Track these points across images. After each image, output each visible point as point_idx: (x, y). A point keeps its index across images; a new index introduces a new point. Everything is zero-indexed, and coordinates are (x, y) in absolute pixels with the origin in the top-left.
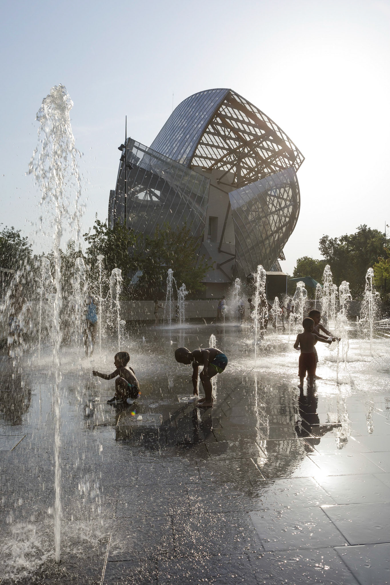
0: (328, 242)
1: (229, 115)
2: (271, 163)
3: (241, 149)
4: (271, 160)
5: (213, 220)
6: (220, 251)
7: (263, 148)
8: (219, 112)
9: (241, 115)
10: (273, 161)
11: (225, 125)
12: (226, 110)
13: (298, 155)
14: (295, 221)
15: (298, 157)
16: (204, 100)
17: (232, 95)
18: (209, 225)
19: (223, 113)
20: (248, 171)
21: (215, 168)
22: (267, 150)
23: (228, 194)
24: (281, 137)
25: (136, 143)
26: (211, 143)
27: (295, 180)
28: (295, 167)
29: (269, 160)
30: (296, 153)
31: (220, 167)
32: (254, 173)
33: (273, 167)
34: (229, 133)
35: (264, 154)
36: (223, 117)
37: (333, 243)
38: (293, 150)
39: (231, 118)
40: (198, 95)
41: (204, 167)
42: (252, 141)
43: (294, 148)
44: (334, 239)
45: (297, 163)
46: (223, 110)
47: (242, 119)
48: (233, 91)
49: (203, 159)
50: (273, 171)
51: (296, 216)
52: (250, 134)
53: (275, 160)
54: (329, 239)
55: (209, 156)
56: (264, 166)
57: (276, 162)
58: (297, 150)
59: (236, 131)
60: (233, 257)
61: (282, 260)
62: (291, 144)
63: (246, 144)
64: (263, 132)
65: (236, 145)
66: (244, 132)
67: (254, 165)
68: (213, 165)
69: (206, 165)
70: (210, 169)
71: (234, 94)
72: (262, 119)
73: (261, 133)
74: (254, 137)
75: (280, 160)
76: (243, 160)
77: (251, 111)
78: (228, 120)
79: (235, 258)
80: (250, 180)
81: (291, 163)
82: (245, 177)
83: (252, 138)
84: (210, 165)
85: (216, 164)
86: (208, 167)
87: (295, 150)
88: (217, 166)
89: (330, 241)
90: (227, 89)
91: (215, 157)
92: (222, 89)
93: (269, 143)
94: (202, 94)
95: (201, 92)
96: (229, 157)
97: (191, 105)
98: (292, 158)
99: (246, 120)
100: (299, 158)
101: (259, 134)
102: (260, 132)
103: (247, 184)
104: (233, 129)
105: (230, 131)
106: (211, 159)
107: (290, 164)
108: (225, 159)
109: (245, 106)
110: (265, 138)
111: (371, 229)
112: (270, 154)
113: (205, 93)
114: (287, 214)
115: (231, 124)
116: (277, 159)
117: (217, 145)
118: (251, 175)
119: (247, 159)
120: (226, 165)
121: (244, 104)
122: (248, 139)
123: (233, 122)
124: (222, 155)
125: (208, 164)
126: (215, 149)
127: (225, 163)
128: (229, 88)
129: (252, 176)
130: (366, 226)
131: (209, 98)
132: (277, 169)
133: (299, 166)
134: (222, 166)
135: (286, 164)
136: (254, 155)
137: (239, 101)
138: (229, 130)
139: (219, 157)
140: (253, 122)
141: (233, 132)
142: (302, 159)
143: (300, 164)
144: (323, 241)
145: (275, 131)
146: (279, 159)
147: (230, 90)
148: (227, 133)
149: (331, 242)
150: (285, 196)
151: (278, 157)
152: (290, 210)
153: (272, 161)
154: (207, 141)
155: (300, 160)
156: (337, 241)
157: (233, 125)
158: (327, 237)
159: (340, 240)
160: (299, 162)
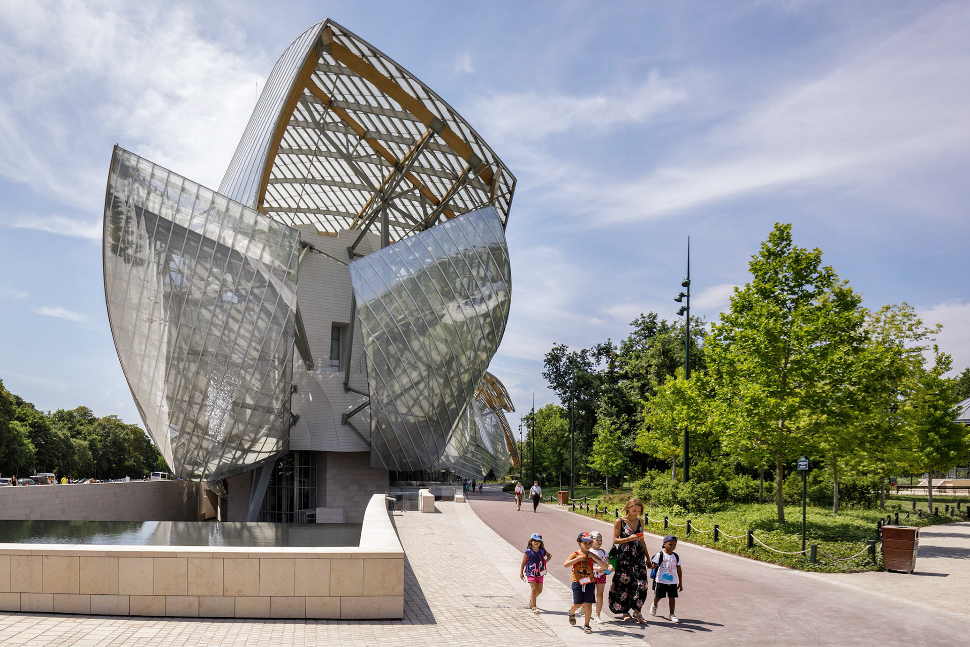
0: (564, 360)
6: (347, 389)
12: (340, 85)
13: (500, 172)
15: (502, 179)
17: (336, 34)
19: (338, 95)
22: (442, 175)
30: (495, 169)
37: (577, 362)
38: (489, 163)
43: (490, 158)
44: (580, 353)
45: (503, 195)
52: (400, 139)
54: (568, 353)
58: (498, 162)
59: (373, 138)
62: (483, 147)
71: (338, 31)
72: (412, 94)
73: (420, 132)
77: (386, 74)
87: (493, 161)
89: (570, 356)
93: (441, 156)
100: (506, 182)
101: (418, 137)
102: (416, 131)
104: (364, 135)
109: (370, 63)
111: (667, 323)
121: (367, 57)
130: (655, 317)
137: (351, 46)
140: (398, 106)
142: (510, 182)
144: (553, 359)
145: (445, 119)
149: (572, 361)
155: (509, 187)
156: (589, 357)
157: (366, 127)
158: (563, 348)
159: (594, 355)
160: (505, 190)
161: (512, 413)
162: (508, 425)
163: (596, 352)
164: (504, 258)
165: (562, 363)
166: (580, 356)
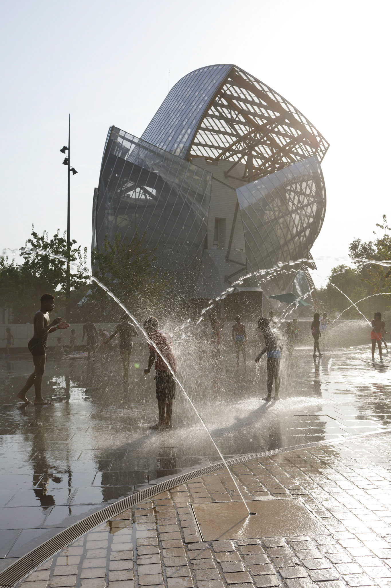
0: (360, 247)
1: (236, 95)
2: (290, 151)
3: (253, 135)
4: (290, 147)
5: (219, 222)
6: (228, 260)
7: (279, 133)
8: (222, 91)
9: (250, 95)
10: (292, 148)
11: (231, 107)
12: (231, 89)
13: (321, 141)
14: (321, 222)
15: (321, 143)
16: (203, 78)
17: (237, 71)
18: (215, 228)
19: (228, 93)
20: (263, 161)
21: (223, 158)
22: (285, 135)
23: (235, 190)
24: (299, 120)
25: (121, 132)
26: (216, 129)
27: (319, 172)
28: (319, 155)
29: (287, 148)
30: (318, 139)
31: (229, 157)
32: (270, 163)
33: (293, 156)
34: (237, 116)
35: (281, 141)
36: (229, 98)
37: (367, 248)
38: (314, 135)
39: (239, 99)
40: (197, 72)
41: (210, 158)
42: (265, 125)
43: (316, 133)
44: (368, 243)
45: (321, 151)
46: (228, 89)
47: (251, 100)
48: (237, 67)
49: (208, 148)
50: (293, 161)
51: (322, 216)
52: (262, 117)
53: (294, 146)
54: (361, 243)
55: (216, 144)
56: (282, 154)
57: (296, 149)
58: (320, 135)
59: (245, 114)
60: (245, 267)
61: (313, 269)
62: (312, 128)
63: (258, 128)
64: (278, 114)
65: (247, 130)
66: (255, 115)
67: (270, 153)
68: (220, 155)
69: (212, 155)
70: (217, 159)
71: (238, 70)
72: (274, 99)
73: (275, 115)
74: (267, 120)
75: (300, 147)
76: (256, 148)
77: (261, 89)
78: (235, 101)
79: (246, 268)
80: (265, 172)
81: (314, 150)
82: (259, 168)
83: (265, 121)
84: (217, 155)
85: (224, 153)
86: (214, 158)
87: (317, 135)
88: (225, 155)
89: (362, 246)
90: (230, 65)
91: (222, 145)
92: (225, 65)
93: (286, 127)
94: (201, 71)
95: (200, 69)
96: (239, 145)
97: (189, 84)
98: (315, 145)
99: (257, 100)
100: (323, 145)
101: (273, 117)
102: (273, 114)
103: (261, 177)
104: (241, 111)
105: (238, 114)
106: (218, 148)
107: (313, 152)
108: (234, 147)
109: (253, 84)
110: (280, 121)
112: (288, 140)
113: (205, 70)
114: (310, 214)
115: (238, 105)
116: (297, 146)
117: (224, 130)
118: (267, 165)
119: (260, 146)
120: (236, 154)
121: (252, 81)
122: (261, 123)
123: (242, 104)
124: (231, 142)
125: (214, 154)
126: (221, 136)
127: (235, 152)
128: (233, 64)
129: (268, 167)
131: (209, 75)
132: (298, 158)
133: (324, 154)
134: (231, 156)
135: (308, 152)
136: (268, 142)
137: (245, 78)
138: (237, 112)
139: (227, 145)
140: (264, 103)
141: (242, 115)
142: (326, 145)
143: (324, 151)
144: (354, 247)
145: (292, 113)
146: (299, 145)
147: (234, 66)
148: (235, 116)
149: (364, 248)
150: (308, 192)
151: (298, 143)
152: (315, 208)
153: (290, 149)
154: (212, 126)
155: (325, 147)
156: (372, 246)
157: (241, 107)
158: (359, 241)
159: (375, 245)
160: (323, 149)
161: (315, 271)
162: (311, 279)
163: (377, 243)
164: (322, 186)
165: (358, 249)
166: (368, 245)
